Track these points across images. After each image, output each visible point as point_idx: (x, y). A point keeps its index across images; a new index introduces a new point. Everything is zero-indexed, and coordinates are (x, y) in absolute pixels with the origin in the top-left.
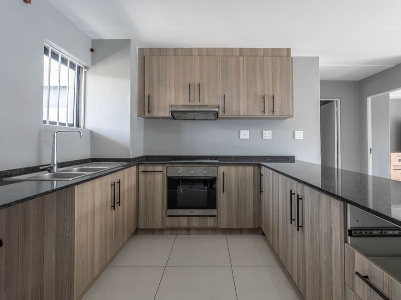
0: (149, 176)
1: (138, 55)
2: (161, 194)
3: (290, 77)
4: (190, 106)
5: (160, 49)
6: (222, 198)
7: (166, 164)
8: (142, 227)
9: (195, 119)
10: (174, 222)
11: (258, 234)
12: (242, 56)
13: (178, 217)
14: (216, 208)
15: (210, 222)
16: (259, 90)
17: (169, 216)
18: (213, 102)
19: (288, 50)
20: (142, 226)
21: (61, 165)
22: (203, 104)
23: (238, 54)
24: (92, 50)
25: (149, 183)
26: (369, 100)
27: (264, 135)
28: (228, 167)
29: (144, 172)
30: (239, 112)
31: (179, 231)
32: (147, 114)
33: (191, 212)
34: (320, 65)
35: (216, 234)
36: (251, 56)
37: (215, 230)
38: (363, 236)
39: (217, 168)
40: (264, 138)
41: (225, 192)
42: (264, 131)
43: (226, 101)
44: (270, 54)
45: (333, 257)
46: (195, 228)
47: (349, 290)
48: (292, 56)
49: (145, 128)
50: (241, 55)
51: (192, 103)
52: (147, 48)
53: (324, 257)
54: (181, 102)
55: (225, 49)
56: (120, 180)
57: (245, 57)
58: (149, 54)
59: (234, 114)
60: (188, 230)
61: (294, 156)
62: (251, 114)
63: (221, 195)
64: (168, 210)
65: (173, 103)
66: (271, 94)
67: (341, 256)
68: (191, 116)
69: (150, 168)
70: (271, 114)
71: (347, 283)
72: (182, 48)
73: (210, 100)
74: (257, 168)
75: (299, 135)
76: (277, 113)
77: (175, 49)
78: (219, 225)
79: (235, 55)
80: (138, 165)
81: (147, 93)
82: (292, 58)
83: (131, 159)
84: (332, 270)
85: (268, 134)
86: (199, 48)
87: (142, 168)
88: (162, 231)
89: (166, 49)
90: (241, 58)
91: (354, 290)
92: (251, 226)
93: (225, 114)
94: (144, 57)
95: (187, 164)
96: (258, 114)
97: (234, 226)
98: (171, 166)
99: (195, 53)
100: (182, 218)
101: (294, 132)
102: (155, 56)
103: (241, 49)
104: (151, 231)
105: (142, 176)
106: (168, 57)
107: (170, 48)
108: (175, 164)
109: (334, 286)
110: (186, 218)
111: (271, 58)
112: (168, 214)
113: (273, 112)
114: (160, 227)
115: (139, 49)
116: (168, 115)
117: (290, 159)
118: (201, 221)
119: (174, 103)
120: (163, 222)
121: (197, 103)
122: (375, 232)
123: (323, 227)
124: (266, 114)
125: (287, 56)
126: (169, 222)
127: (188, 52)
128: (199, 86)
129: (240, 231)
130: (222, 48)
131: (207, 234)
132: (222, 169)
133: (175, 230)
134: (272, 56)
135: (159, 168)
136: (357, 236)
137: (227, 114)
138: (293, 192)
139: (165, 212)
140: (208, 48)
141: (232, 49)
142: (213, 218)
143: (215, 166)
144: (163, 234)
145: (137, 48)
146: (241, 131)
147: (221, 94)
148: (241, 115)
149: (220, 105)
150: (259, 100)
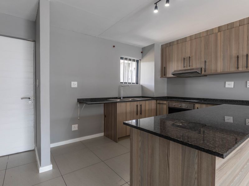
0: (161, 105)
4: (184, 70)
5: (170, 43)
7: (168, 100)
9: (192, 77)
18: (199, 66)
21: (124, 98)
22: (192, 68)
23: (217, 31)
24: (142, 52)
25: (161, 109)
27: (248, 84)
30: (217, 70)
32: (164, 76)
36: (228, 29)
39: (194, 105)
40: (248, 86)
42: (248, 82)
43: (207, 64)
49: (168, 83)
50: (219, 31)
51: (185, 68)
52: (164, 44)
54: (180, 69)
55: (207, 31)
57: (222, 32)
58: (165, 47)
59: (213, 72)
62: (227, 70)
65: (176, 69)
66: (245, 53)
69: (161, 102)
73: (196, 65)
77: (177, 41)
79: (214, 32)
80: (157, 100)
83: (155, 97)
86: (190, 36)
87: (158, 102)
89: (173, 42)
90: (219, 34)
93: (206, 72)
94: (163, 49)
95: (178, 101)
96: (233, 69)
98: (170, 102)
99: (188, 39)
102: (168, 47)
103: (220, 27)
105: (158, 105)
106: (174, 46)
107: (179, 40)
113: (247, 67)
121: (189, 68)
124: (241, 69)
127: (184, 40)
128: (189, 58)
130: (206, 31)
132: (198, 105)
135: (165, 102)
140: (196, 34)
141: (213, 29)
145: (160, 45)
146: (226, 82)
147: (203, 60)
148: (218, 72)
149: (203, 67)
150: (234, 60)
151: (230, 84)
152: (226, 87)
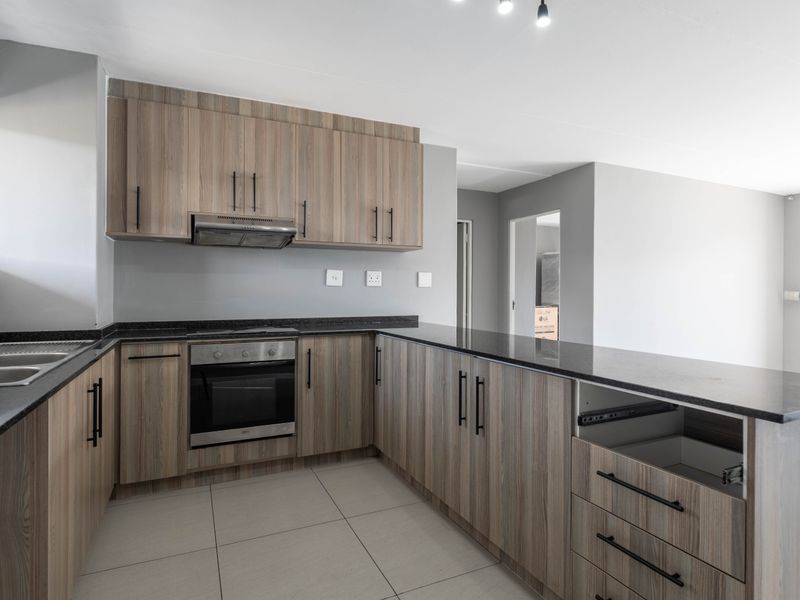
0: (147, 367)
1: (109, 94)
2: (176, 404)
3: (418, 178)
4: (233, 219)
5: (165, 91)
6: (305, 399)
7: (188, 339)
8: (129, 481)
9: (239, 246)
10: (208, 458)
11: (367, 457)
12: (337, 130)
13: (215, 447)
14: (293, 421)
15: (282, 449)
16: (367, 198)
17: (195, 448)
18: (282, 214)
19: (416, 131)
20: (129, 478)
22: (263, 216)
23: (330, 124)
25: (148, 382)
26: (513, 224)
27: (369, 279)
28: (317, 340)
29: (136, 358)
30: (331, 237)
31: (216, 477)
32: (132, 231)
33: (244, 432)
34: (458, 163)
35: (292, 469)
36: (354, 132)
37: (290, 462)
38: (605, 421)
39: (297, 342)
40: (369, 284)
41: (312, 387)
42: (369, 273)
43: (308, 212)
44: (386, 134)
45: (549, 461)
46: (249, 465)
47: (578, 500)
48: (421, 142)
50: (336, 127)
51: (239, 213)
52: (133, 83)
53: (530, 464)
54: (215, 210)
56: (100, 380)
57: (343, 133)
58: (137, 95)
59: (323, 239)
60: (235, 470)
61: (417, 317)
62: (354, 240)
63: (304, 394)
64: (192, 435)
65: (196, 209)
66: (387, 207)
67: (565, 456)
68: (234, 239)
69: (150, 349)
70: (386, 242)
71: (575, 491)
72: (215, 96)
73: (275, 207)
74: (368, 338)
75: (426, 279)
76: (397, 241)
77: (201, 96)
78: (299, 452)
79: (324, 126)
81: (132, 184)
82: (422, 145)
83: (99, 331)
84: (546, 481)
85: (375, 278)
86: (252, 102)
87: (128, 351)
88: (175, 482)
89: (180, 93)
90: (336, 134)
91: (587, 499)
92: (357, 444)
93: (306, 239)
94: (126, 102)
95: (237, 337)
96: (365, 240)
97: (328, 449)
98: (197, 344)
99: (245, 110)
100: (222, 447)
101: (418, 274)
102: (152, 104)
103: (335, 117)
104: (151, 486)
105: (128, 369)
106: (185, 109)
107: (189, 92)
108: (206, 338)
109: (549, 502)
110: (232, 446)
111: (388, 140)
112: (192, 445)
113: (391, 238)
114: (174, 474)
115: (110, 80)
116: (184, 233)
117: (411, 321)
118: (264, 449)
119: (198, 210)
120: (180, 462)
121: (249, 213)
122: (606, 416)
123: (530, 421)
124: (379, 242)
125: (414, 142)
126: (193, 461)
127: (230, 106)
128: (254, 179)
129: (337, 457)
131: (273, 472)
132: (306, 344)
133: (205, 475)
134: (390, 138)
135: (172, 348)
136: (588, 424)
137: (310, 238)
138: (463, 374)
139: (185, 441)
140: (272, 104)
141: (320, 113)
142: (286, 439)
143: (292, 339)
144: (179, 487)
145: (107, 78)
146: (329, 271)
147: (297, 198)
148: (335, 241)
149: (297, 221)
150: (368, 215)
151: (335, 277)
152: (328, 284)
